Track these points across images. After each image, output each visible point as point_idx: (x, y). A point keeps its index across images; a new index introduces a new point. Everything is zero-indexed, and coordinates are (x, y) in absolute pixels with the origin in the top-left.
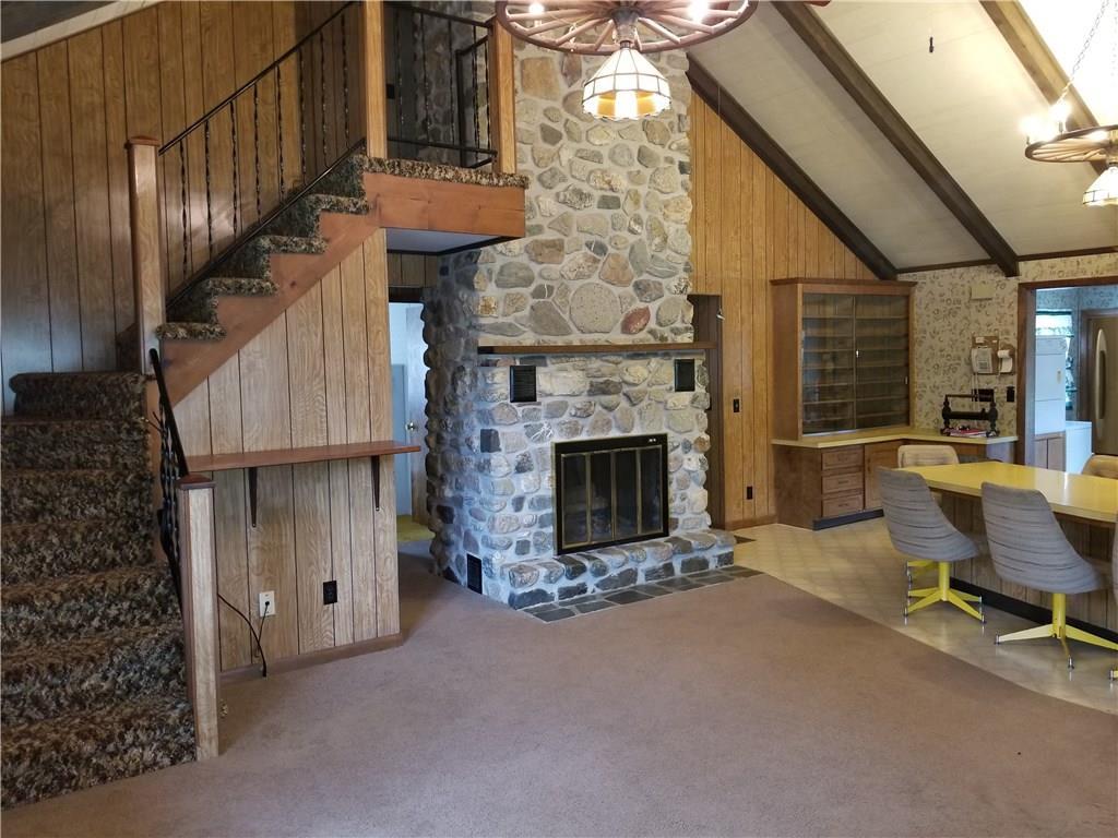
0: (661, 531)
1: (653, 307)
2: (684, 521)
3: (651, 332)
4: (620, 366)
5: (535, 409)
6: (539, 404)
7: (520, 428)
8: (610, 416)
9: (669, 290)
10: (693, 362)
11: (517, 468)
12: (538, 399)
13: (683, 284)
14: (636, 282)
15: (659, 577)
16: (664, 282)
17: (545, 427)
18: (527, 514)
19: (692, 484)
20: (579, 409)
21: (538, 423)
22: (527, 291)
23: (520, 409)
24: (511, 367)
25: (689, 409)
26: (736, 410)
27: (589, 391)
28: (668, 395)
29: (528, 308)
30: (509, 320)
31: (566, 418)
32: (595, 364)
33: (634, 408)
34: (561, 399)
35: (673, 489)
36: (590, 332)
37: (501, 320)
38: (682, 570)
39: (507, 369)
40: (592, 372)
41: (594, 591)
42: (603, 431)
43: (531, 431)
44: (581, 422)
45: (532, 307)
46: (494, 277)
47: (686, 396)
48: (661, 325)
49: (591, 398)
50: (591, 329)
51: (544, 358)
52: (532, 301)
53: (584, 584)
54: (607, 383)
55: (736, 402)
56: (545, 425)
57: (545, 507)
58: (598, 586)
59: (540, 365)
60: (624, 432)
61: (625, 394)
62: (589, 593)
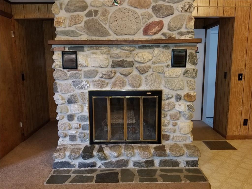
0: (156, 140)
1: (166, 21)
2: (173, 137)
3: (164, 34)
4: (133, 53)
5: (77, 73)
6: (80, 70)
7: (70, 82)
8: (125, 79)
9: (178, 10)
10: (186, 51)
11: (68, 101)
12: (79, 68)
13: (187, 6)
14: (153, 6)
15: (142, 166)
16: (174, 6)
17: (84, 83)
18: (75, 123)
19: (182, 118)
20: (104, 74)
21: (80, 80)
22: (83, 14)
23: (69, 73)
24: (62, 52)
25: (182, 77)
26: (240, 79)
27: (112, 65)
28: (166, 69)
29: (83, 23)
30: (73, 28)
31: (97, 78)
32: (116, 51)
33: (142, 76)
34: (94, 68)
35: (165, 120)
36: (121, 35)
37: (67, 29)
38: (160, 165)
39: (60, 53)
40: (113, 55)
41: (100, 167)
42: (120, 86)
43: (76, 84)
44: (107, 81)
45: (85, 22)
46: (63, 7)
47: (180, 70)
48: (170, 30)
49: (114, 69)
50: (122, 33)
51: (83, 47)
52: (86, 19)
53: (94, 163)
54: (123, 61)
55: (240, 75)
56: (84, 82)
57: (85, 121)
58: (103, 164)
59: (80, 51)
60: (134, 87)
61: (137, 68)
62: (97, 167)
